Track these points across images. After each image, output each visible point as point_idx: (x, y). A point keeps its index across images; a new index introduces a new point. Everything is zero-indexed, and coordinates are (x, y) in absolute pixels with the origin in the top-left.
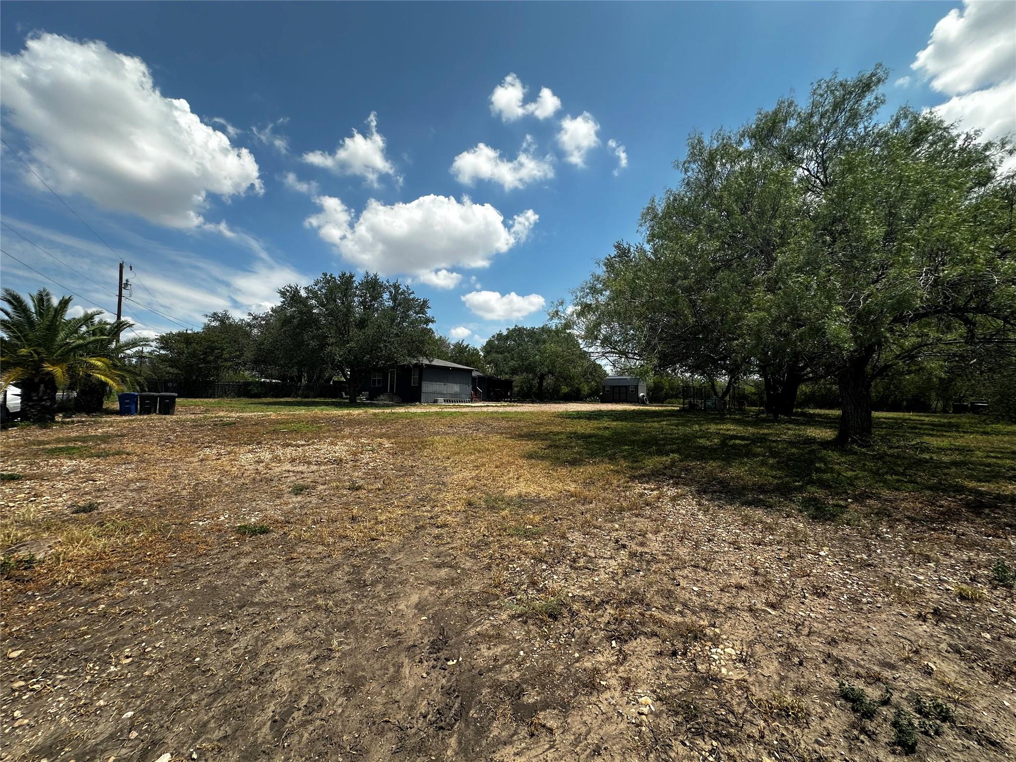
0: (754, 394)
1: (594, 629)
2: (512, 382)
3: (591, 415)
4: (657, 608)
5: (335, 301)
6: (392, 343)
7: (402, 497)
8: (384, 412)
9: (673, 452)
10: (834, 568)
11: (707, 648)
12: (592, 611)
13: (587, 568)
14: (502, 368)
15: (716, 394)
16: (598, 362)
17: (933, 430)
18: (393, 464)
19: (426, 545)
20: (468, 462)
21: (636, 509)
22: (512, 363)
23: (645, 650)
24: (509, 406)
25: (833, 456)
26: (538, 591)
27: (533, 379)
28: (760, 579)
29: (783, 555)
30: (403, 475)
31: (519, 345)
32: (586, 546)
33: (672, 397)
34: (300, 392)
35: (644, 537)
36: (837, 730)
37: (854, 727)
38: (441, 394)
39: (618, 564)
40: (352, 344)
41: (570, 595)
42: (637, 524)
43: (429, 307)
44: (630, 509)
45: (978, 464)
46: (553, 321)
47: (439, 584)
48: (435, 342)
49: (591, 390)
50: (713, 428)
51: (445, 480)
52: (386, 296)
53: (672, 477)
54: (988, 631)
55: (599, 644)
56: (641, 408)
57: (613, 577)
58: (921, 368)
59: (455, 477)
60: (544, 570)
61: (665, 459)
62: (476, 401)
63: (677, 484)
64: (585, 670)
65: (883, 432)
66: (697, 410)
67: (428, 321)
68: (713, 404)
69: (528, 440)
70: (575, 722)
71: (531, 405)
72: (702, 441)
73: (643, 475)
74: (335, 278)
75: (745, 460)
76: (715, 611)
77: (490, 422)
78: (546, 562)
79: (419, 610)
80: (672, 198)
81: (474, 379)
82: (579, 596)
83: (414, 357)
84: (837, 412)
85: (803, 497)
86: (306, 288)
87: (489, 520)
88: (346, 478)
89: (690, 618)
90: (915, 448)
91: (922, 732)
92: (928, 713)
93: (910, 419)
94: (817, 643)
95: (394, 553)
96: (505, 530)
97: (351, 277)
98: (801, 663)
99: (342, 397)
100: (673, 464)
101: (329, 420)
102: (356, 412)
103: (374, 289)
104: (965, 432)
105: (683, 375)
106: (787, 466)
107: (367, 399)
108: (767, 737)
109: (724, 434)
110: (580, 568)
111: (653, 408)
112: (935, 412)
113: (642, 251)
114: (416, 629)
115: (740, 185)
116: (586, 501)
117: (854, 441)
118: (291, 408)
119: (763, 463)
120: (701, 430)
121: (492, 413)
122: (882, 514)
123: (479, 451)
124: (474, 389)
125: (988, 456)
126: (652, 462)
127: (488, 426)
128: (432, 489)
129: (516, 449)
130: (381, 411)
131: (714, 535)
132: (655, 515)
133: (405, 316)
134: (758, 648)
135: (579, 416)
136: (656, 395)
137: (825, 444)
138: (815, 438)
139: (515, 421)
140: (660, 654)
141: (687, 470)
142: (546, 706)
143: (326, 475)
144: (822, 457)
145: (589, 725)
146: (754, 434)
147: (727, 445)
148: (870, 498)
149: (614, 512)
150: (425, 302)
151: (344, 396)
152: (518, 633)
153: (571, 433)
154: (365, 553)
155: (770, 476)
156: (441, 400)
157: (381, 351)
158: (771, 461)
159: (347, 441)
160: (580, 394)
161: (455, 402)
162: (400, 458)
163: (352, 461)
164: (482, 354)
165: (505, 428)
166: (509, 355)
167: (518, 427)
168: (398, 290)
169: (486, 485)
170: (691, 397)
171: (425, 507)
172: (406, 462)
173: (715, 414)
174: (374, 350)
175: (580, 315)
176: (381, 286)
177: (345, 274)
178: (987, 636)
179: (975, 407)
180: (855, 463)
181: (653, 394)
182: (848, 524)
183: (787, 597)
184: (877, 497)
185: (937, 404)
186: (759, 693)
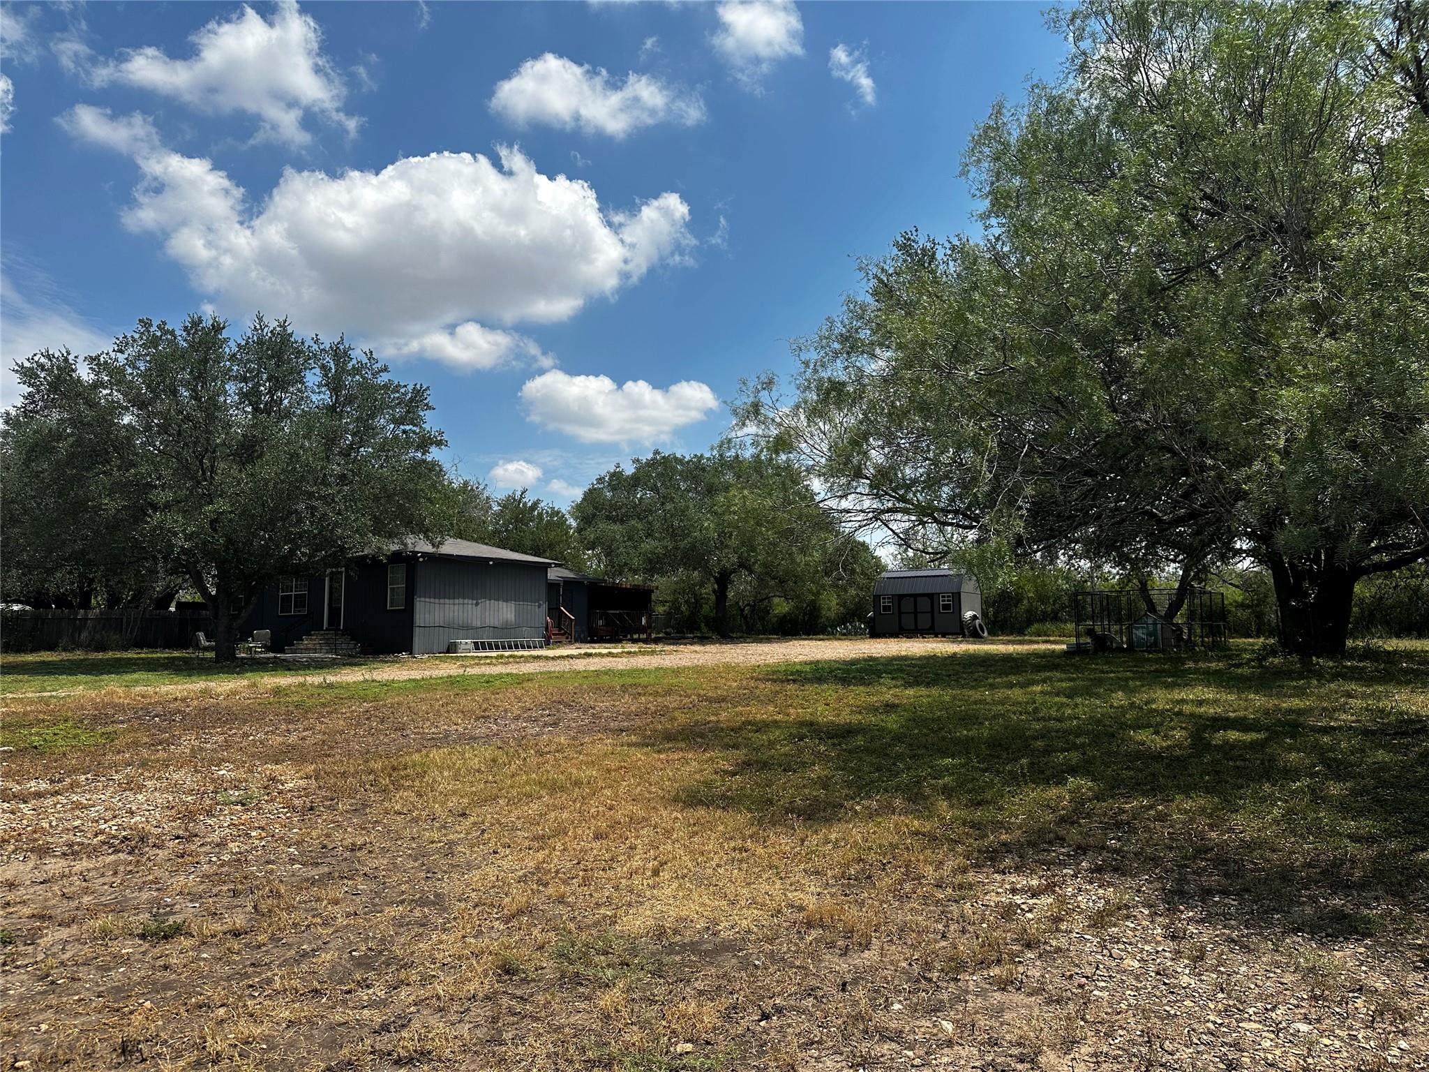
0: (1242, 605)
2: (649, 592)
3: (847, 671)
5: (174, 392)
6: (328, 500)
7: (305, 955)
8: (302, 685)
9: (1073, 771)
14: (623, 559)
15: (1152, 607)
16: (863, 536)
18: (298, 844)
20: (519, 824)
21: (998, 960)
22: (648, 545)
24: (644, 653)
27: (702, 585)
30: (322, 876)
31: (665, 499)
33: (1044, 618)
34: (84, 635)
38: (467, 629)
40: (222, 505)
42: (1008, 1016)
43: (429, 407)
44: (983, 964)
46: (747, 430)
48: (449, 496)
49: (844, 605)
50: (1162, 698)
51: (444, 887)
52: (313, 377)
53: (1082, 851)
56: (972, 648)
59: (476, 875)
61: (1053, 792)
62: (559, 644)
63: (1101, 871)
66: (1112, 651)
67: (426, 443)
68: (1149, 635)
69: (689, 748)
71: (697, 648)
72: (1142, 736)
73: (1006, 848)
74: (172, 333)
75: (1267, 787)
77: (588, 699)
80: (1044, 105)
81: (552, 587)
83: (391, 535)
86: (92, 360)
88: (145, 895)
97: (217, 328)
99: (197, 646)
100: (1079, 802)
101: (143, 714)
102: (224, 686)
103: (280, 359)
106: (1380, 801)
107: (267, 650)
109: (1192, 715)
111: (1003, 648)
116: (851, 940)
118: (49, 681)
119: (1318, 797)
120: (1133, 706)
121: (597, 673)
123: (554, 788)
124: (553, 611)
126: (1022, 806)
127: (585, 711)
128: (399, 923)
129: (656, 777)
130: (296, 680)
131: (1236, 1045)
132: (1055, 983)
133: (365, 431)
135: (820, 674)
136: (1004, 616)
139: (656, 694)
141: (1118, 825)
143: (86, 891)
146: (1266, 712)
147: (1208, 747)
149: (935, 977)
150: (418, 394)
151: (204, 642)
153: (802, 724)
155: (1343, 835)
156: (466, 643)
157: (300, 521)
158: (1335, 789)
159: (176, 776)
160: (818, 617)
161: (504, 648)
162: (321, 823)
163: (178, 837)
164: (574, 524)
165: (628, 716)
166: (640, 526)
167: (663, 712)
168: (345, 363)
169: (561, 900)
170: (1092, 618)
171: (368, 987)
172: (338, 835)
173: (1157, 661)
174: (282, 519)
175: (815, 413)
176: (299, 353)
177: (200, 321)
181: (997, 612)
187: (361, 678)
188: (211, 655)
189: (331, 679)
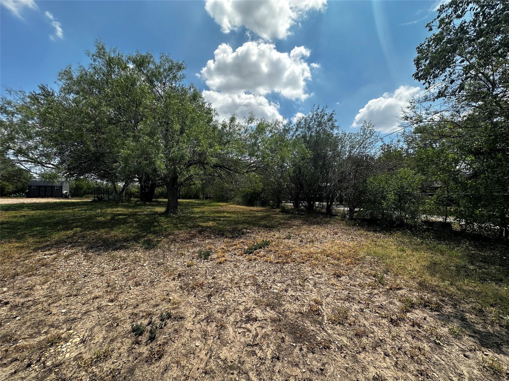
0: (137, 192)
4: (25, 339)
9: (76, 227)
10: (148, 270)
11: (59, 347)
15: (116, 192)
17: (197, 206)
21: (30, 271)
25: (162, 219)
28: (109, 289)
29: (126, 271)
33: (89, 193)
35: (31, 289)
36: (125, 350)
37: (133, 344)
42: (27, 282)
44: (25, 273)
45: (206, 217)
49: (17, 188)
50: (109, 210)
53: (71, 243)
56: (62, 200)
58: (195, 184)
61: (69, 232)
63: (73, 247)
65: (182, 207)
66: (103, 201)
68: (113, 197)
72: (99, 218)
73: (48, 246)
75: (122, 226)
76: (74, 319)
84: (167, 200)
85: (144, 240)
90: (190, 212)
91: (159, 329)
92: (164, 319)
93: (193, 202)
94: (129, 310)
98: (117, 325)
100: (74, 234)
104: (205, 206)
106: (142, 226)
109: (114, 213)
111: (73, 201)
112: (200, 199)
117: (171, 212)
119: (131, 227)
120: (101, 212)
125: (208, 214)
126: (58, 236)
131: (89, 273)
132: (47, 271)
134: (96, 329)
136: (76, 193)
137: (161, 214)
138: (158, 212)
140: (15, 372)
141: (83, 237)
144: (157, 220)
146: (131, 212)
147: (114, 219)
148: (170, 235)
149: (7, 279)
155: (132, 232)
158: (135, 225)
170: (102, 194)
173: (113, 203)
178: (191, 278)
179: (210, 197)
180: (169, 221)
181: (75, 191)
182: (160, 248)
183: (122, 292)
184: (173, 234)
185: (201, 196)
186: (87, 356)
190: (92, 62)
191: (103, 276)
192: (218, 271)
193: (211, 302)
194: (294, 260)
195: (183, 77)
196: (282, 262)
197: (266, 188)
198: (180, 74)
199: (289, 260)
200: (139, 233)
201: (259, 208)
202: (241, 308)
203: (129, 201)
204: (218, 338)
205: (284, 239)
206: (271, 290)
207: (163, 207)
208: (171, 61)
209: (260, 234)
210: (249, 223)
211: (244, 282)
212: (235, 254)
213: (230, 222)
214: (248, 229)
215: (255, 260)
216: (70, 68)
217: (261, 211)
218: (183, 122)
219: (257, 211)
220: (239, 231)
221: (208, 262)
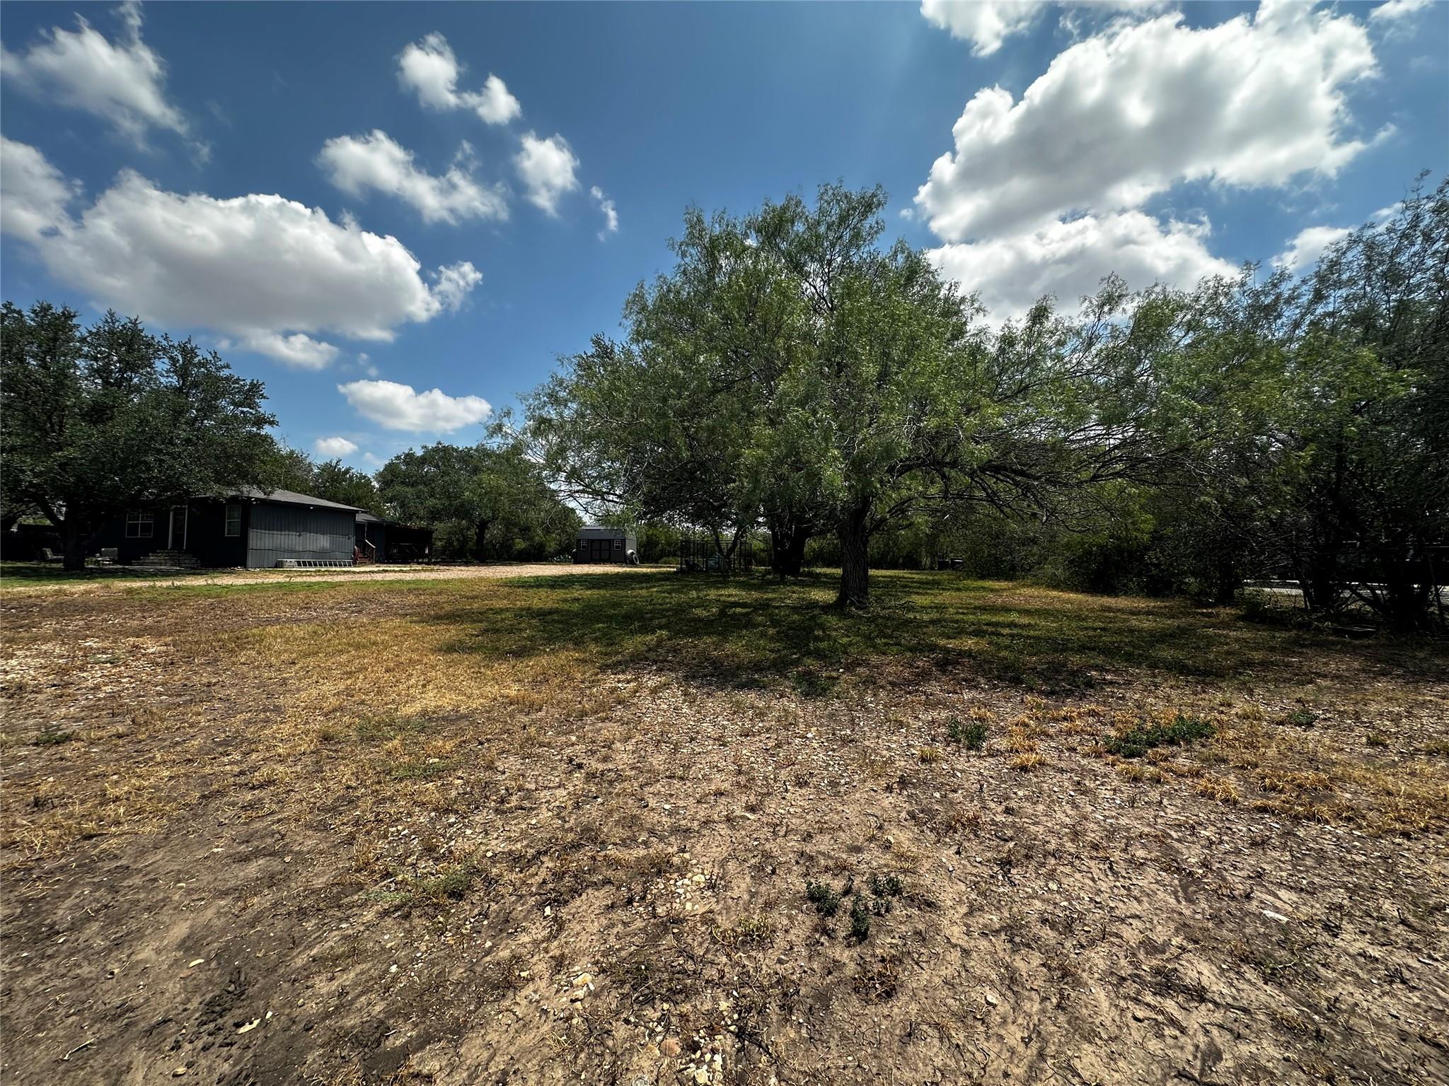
0: (763, 550)
1: (521, 897)
2: (431, 532)
3: (556, 581)
4: (616, 844)
6: (175, 456)
7: (177, 743)
8: (153, 587)
9: (661, 628)
10: (819, 750)
11: (672, 882)
12: (521, 872)
13: (522, 808)
14: (413, 510)
15: (720, 550)
16: (567, 504)
17: (919, 588)
18: (163, 684)
19: (221, 824)
20: (334, 666)
21: (603, 711)
22: (431, 502)
23: (592, 908)
24: (425, 571)
25: (832, 620)
26: (436, 859)
27: (468, 529)
28: (742, 779)
29: (771, 744)
30: (185, 703)
31: (445, 473)
32: (523, 776)
33: (669, 554)
35: (610, 748)
36: (800, 940)
37: (816, 931)
38: (291, 552)
39: (569, 794)
40: (70, 452)
41: (489, 854)
42: (602, 732)
43: (263, 397)
44: (596, 712)
45: (951, 622)
46: (493, 440)
47: (241, 893)
48: (278, 459)
49: (560, 545)
50: (713, 594)
51: (281, 701)
52: (161, 365)
53: (655, 662)
54: (938, 790)
55: (525, 918)
56: (628, 570)
57: (558, 814)
58: (911, 524)
59: (304, 695)
60: (451, 825)
61: (649, 638)
62: (363, 563)
63: (661, 670)
64: (498, 964)
65: (879, 592)
66: (698, 572)
67: (260, 421)
68: (716, 563)
69: (450, 624)
70: (473, 1050)
71: (463, 568)
72: (697, 611)
73: (619, 663)
74: (19, 312)
75: (744, 632)
76: (688, 830)
77: (385, 597)
78: (456, 812)
79: (187, 950)
80: (665, 288)
81: (359, 527)
82: (503, 853)
83: (229, 484)
84: (839, 571)
85: (798, 672)
87: (361, 760)
88: (31, 722)
89: (657, 847)
90: (902, 607)
91: (875, 914)
92: (883, 891)
93: (903, 577)
94: (794, 843)
95: (142, 853)
96: (389, 773)
97: (68, 316)
98: (774, 872)
99: (43, 558)
100: (660, 643)
102: (77, 588)
103: (130, 347)
104: (943, 589)
105: (683, 526)
106: (787, 636)
107: (115, 562)
108: (728, 975)
109: (724, 601)
110: (511, 811)
111: (644, 570)
112: (924, 569)
113: (628, 353)
114: (173, 987)
115: (740, 287)
116: (533, 707)
117: (852, 603)
119: (763, 635)
120: (698, 597)
121: (391, 582)
122: (870, 682)
123: (358, 647)
124: (360, 542)
125: (957, 613)
126: (633, 644)
127: (381, 604)
128: (248, 722)
129: (428, 639)
130: (147, 584)
131: (698, 733)
132: (628, 715)
133: (208, 409)
134: (732, 866)
135: (539, 583)
136: (649, 553)
137: (827, 608)
138: (818, 601)
139: (432, 594)
140: (612, 907)
141: (674, 651)
142: (424, 1041)
144: (821, 624)
145: (494, 1045)
146: (756, 600)
147: (725, 615)
148: (860, 665)
149: (572, 719)
150: (254, 386)
151: (50, 556)
152: (391, 937)
153: (522, 609)
154: (62, 869)
155: (767, 650)
156: (290, 561)
157: (149, 469)
158: (771, 631)
159: (43, 647)
160: (544, 551)
161: (321, 565)
162: (181, 672)
163: (54, 685)
164: (377, 486)
165: (412, 607)
166: (426, 490)
167: (436, 604)
168: (192, 358)
169: (363, 702)
170: (694, 555)
171: (228, 755)
172: (195, 679)
173: (717, 576)
174: (132, 466)
175: (537, 432)
176: (149, 345)
177: (50, 307)
178: (937, 795)
179: (954, 563)
180: (850, 628)
181: (645, 550)
182: (838, 698)
183: (769, 794)
184: (866, 663)
185: (926, 561)
186: (724, 922)
187: (205, 583)
188: (60, 565)
189: (177, 583)
190: (679, 260)
191: (724, 745)
192: (1020, 793)
193: (1012, 884)
194: (1351, 816)
195: (879, 228)
196: (1283, 810)
197: (1169, 530)
198: (871, 220)
199: (1324, 810)
200: (783, 653)
201: (1142, 604)
202: (1131, 934)
203: (748, 572)
204: (1059, 1006)
205: (1281, 723)
206: (1253, 906)
207: (829, 589)
208: (846, 197)
209: (1159, 692)
210: (1108, 652)
211: (1125, 850)
212: (1074, 750)
213: (1036, 644)
214: (1107, 671)
215: (1158, 781)
216: (642, 287)
217: (1148, 613)
218: (884, 354)
219: (1132, 613)
220: (1073, 673)
221: (980, 757)
